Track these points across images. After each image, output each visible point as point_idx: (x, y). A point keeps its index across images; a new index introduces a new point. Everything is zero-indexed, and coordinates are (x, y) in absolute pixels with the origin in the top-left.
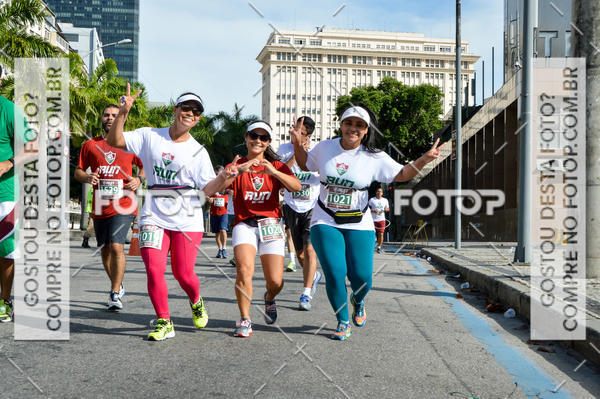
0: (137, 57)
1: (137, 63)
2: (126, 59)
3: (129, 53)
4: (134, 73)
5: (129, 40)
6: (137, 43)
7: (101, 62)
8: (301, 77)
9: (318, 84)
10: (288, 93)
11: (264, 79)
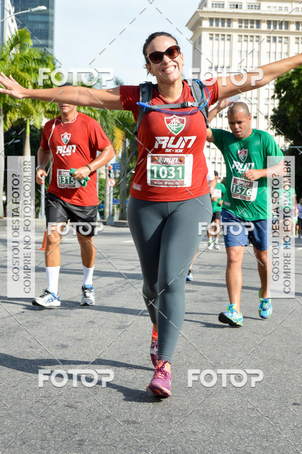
0: (53, 23)
1: (52, 31)
2: (41, 26)
3: (44, 19)
4: (50, 42)
5: (44, 8)
6: (53, 8)
7: (14, 33)
8: (236, 45)
9: (255, 54)
10: (221, 65)
11: (194, 48)
